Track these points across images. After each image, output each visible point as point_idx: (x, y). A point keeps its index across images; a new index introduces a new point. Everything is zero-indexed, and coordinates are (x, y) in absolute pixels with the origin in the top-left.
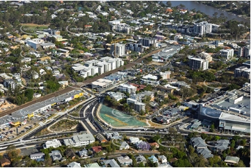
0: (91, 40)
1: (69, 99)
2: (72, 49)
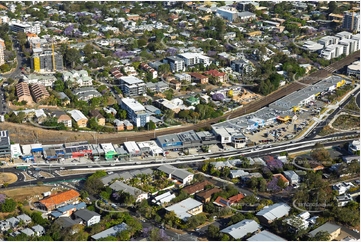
1: (332, 88)
2: (282, 20)
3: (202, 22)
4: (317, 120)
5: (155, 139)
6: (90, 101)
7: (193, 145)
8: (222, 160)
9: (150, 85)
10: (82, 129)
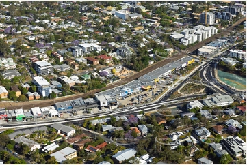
0: (173, 10)
1: (184, 65)
2: (159, 19)
3: (103, 21)
4: (170, 88)
5: (54, 105)
6: (13, 80)
7: (80, 108)
8: (98, 118)
9: (56, 67)
10: (3, 100)
